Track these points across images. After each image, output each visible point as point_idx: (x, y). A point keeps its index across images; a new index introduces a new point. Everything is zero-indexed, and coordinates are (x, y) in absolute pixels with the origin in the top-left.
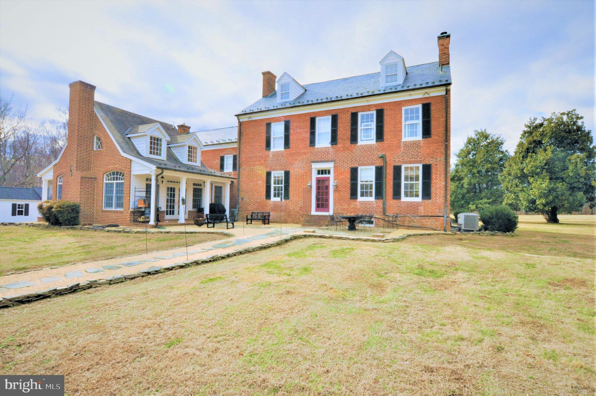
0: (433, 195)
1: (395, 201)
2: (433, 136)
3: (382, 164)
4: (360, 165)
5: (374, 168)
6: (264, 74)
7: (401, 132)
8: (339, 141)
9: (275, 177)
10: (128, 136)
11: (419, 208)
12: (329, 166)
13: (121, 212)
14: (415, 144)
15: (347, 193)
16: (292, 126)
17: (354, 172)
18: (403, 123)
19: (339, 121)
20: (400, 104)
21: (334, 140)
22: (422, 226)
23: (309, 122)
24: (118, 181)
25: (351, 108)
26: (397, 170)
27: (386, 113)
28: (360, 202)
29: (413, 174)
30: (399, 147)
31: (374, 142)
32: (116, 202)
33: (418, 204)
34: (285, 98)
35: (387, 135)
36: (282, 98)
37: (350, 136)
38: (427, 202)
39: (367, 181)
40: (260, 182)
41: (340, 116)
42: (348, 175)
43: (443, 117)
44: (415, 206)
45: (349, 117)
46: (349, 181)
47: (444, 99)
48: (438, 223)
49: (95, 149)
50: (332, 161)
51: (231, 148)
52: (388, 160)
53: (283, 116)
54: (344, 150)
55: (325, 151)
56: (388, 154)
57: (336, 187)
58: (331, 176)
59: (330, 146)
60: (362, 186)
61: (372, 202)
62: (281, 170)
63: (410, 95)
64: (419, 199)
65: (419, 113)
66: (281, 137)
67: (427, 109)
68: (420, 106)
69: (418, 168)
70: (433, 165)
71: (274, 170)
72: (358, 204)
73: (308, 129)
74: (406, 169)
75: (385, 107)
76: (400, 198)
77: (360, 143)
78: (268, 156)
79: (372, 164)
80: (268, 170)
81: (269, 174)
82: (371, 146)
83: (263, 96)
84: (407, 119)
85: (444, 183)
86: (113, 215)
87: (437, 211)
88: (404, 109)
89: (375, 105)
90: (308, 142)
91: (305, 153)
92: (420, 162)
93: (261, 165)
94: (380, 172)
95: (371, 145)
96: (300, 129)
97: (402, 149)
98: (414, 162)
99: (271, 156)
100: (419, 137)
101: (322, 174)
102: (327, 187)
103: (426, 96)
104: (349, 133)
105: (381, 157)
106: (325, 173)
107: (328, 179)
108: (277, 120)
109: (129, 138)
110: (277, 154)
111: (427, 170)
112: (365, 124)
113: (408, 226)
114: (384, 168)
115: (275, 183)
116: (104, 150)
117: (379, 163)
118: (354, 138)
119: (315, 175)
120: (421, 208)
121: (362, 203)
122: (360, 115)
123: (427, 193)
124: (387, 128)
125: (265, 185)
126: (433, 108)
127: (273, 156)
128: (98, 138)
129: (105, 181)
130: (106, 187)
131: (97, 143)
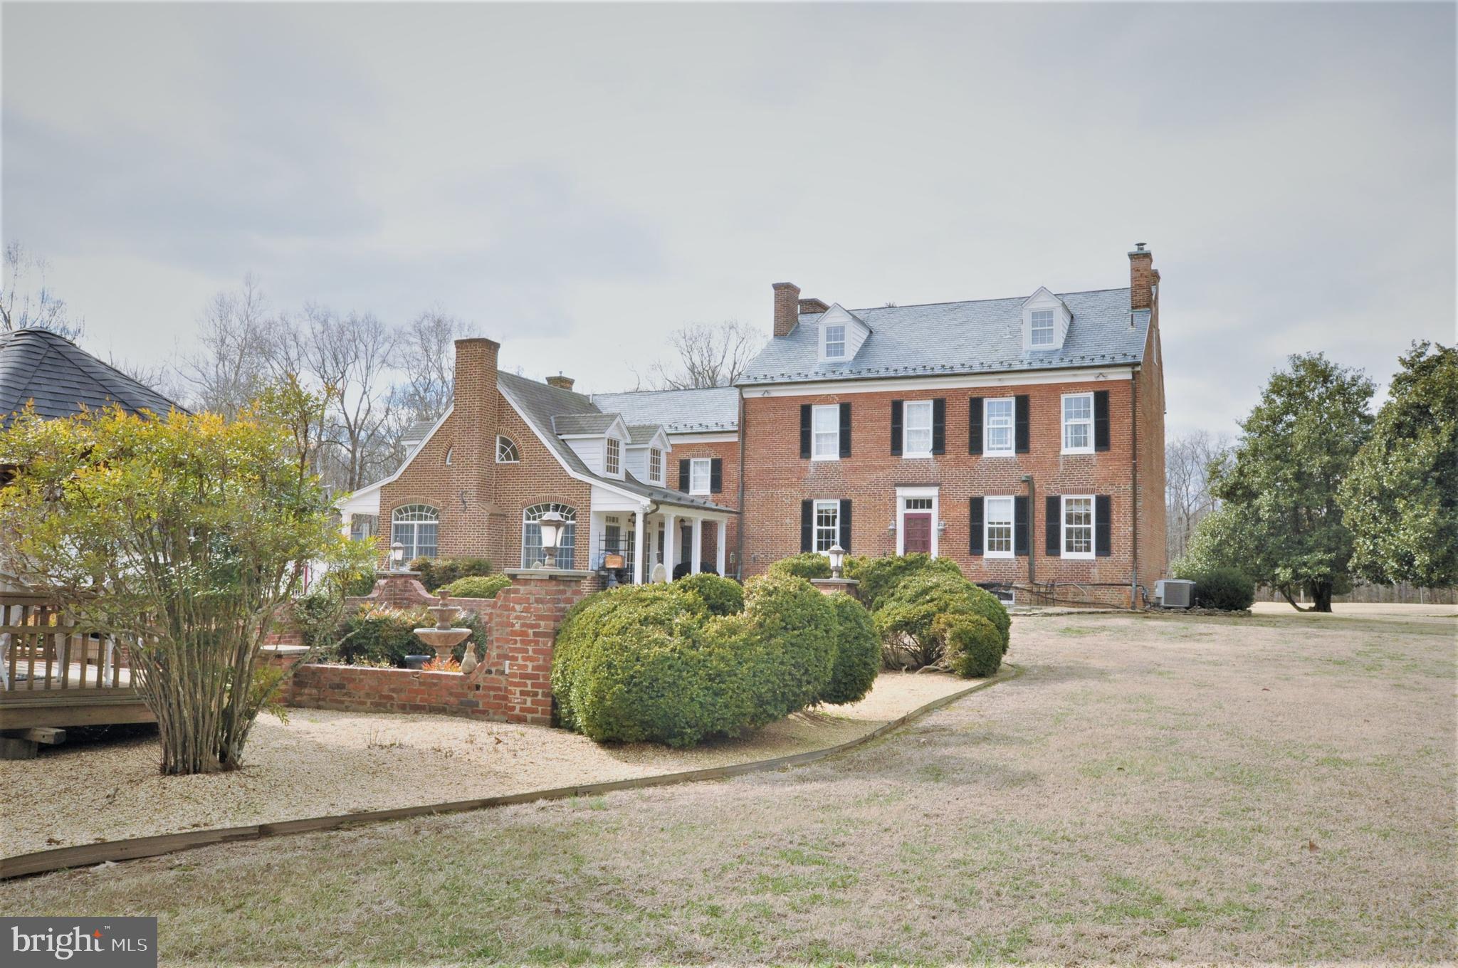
0: (1114, 548)
1: (1050, 559)
2: (1112, 448)
3: (1026, 493)
4: (987, 493)
5: (1012, 498)
7: (1060, 437)
8: (948, 448)
9: (820, 511)
10: (561, 437)
11: (1092, 570)
12: (931, 493)
14: (1083, 459)
15: (964, 545)
16: (857, 414)
17: (976, 507)
18: (1063, 424)
19: (949, 412)
20: (1057, 389)
21: (939, 446)
22: (1097, 601)
23: (889, 410)
25: (969, 389)
26: (1053, 504)
27: (1034, 404)
28: (987, 559)
29: (1081, 510)
30: (1056, 464)
31: (1011, 453)
33: (1087, 565)
34: (836, 354)
35: (1035, 443)
36: (828, 354)
37: (968, 441)
38: (1103, 559)
39: (1001, 523)
40: (788, 521)
41: (949, 402)
42: (966, 511)
43: (1128, 417)
44: (1085, 566)
45: (965, 405)
46: (967, 521)
47: (1130, 386)
48: (1123, 597)
49: (498, 461)
50: (934, 484)
51: (706, 444)
52: (1037, 486)
53: (837, 395)
54: (957, 466)
55: (920, 465)
56: (1037, 476)
57: (944, 534)
58: (934, 512)
59: (930, 456)
60: (991, 532)
61: (1009, 560)
62: (834, 497)
63: (1075, 375)
64: (1091, 555)
65: (1089, 407)
66: (833, 435)
67: (1102, 400)
68: (1091, 395)
69: (1087, 502)
70: (1113, 497)
71: (819, 497)
72: (984, 564)
73: (888, 423)
74: (1069, 502)
75: (1031, 393)
76: (1059, 554)
77: (987, 454)
78: (806, 470)
79: (1009, 493)
80: (806, 496)
81: (807, 506)
82: (1006, 461)
83: (775, 335)
84: (1069, 416)
85: (1131, 529)
87: (1121, 576)
88: (1063, 397)
89: (1012, 387)
90: (888, 448)
91: (883, 468)
92: (1092, 492)
93: (792, 486)
94: (1023, 507)
95: (1006, 458)
96: (871, 421)
97: (1062, 467)
98: (1082, 492)
99: (812, 470)
100: (1090, 449)
101: (916, 507)
102: (927, 533)
103: (1101, 379)
104: (966, 436)
105: (1024, 481)
106: (922, 507)
107: (927, 518)
108: (826, 400)
109: (564, 440)
110: (824, 467)
111: (1104, 505)
112: (996, 418)
113: (1073, 602)
114: (1031, 500)
115: (820, 523)
116: (523, 463)
117: (1022, 491)
118: (976, 445)
119: (901, 510)
120: (1095, 571)
121: (992, 561)
122: (986, 401)
123: (1104, 547)
124: (1035, 430)
125: (799, 527)
126: (1112, 399)
127: (816, 469)
128: (504, 441)
129: (525, 522)
130: (528, 532)
131: (503, 450)
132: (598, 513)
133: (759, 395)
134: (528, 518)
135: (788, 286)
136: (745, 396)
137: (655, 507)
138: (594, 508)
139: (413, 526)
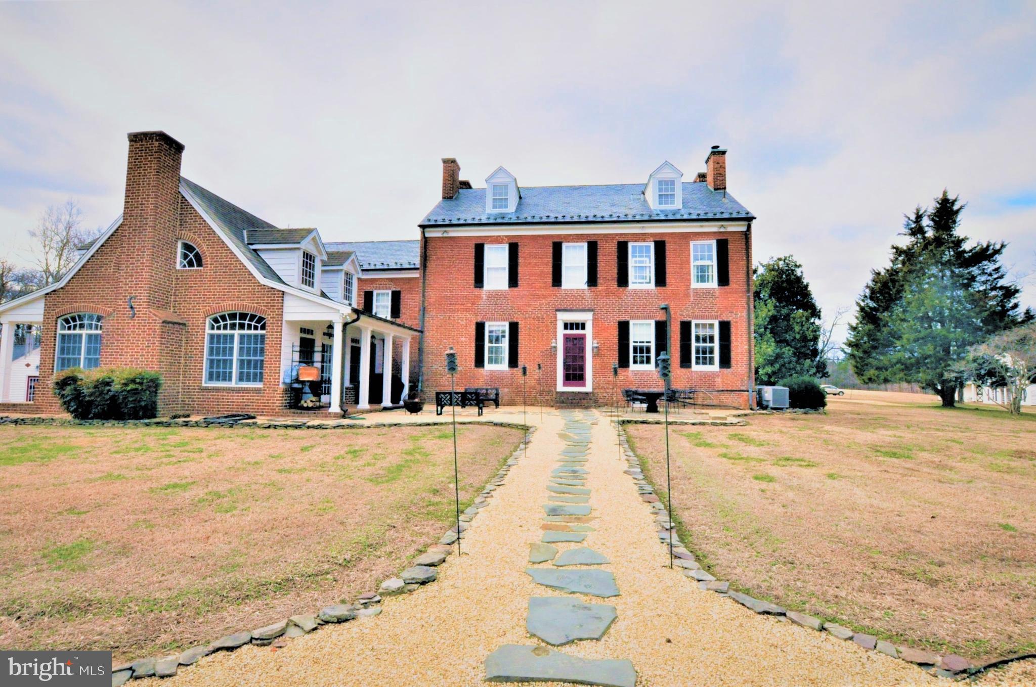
0: (733, 362)
1: (684, 370)
2: (731, 283)
3: (664, 319)
4: (633, 318)
5: (653, 323)
6: (445, 161)
7: (690, 274)
8: (600, 281)
9: (491, 332)
10: (253, 247)
11: (716, 380)
12: (586, 317)
13: (258, 391)
14: (708, 292)
15: (614, 361)
16: (522, 252)
17: (624, 328)
18: (692, 263)
19: (600, 252)
20: (687, 237)
21: (592, 280)
22: (721, 404)
23: (551, 250)
24: (246, 332)
25: (617, 235)
26: (686, 327)
27: (669, 248)
28: (633, 371)
29: (708, 332)
30: (687, 295)
31: (652, 286)
32: (239, 370)
33: (713, 375)
34: (501, 207)
35: (670, 278)
36: (494, 207)
37: (616, 276)
38: (726, 371)
39: (643, 342)
40: (463, 339)
41: (600, 244)
42: (615, 333)
43: (743, 260)
44: (711, 376)
45: (613, 248)
46: (616, 340)
47: (744, 237)
48: (741, 400)
49: (178, 267)
50: (589, 310)
51: (387, 279)
52: (672, 312)
53: (506, 236)
54: (607, 296)
55: (575, 295)
56: (672, 306)
57: (597, 350)
58: (588, 332)
59: (586, 287)
60: (635, 349)
61: (650, 371)
62: (504, 320)
63: (702, 226)
64: (716, 367)
65: (712, 251)
66: (504, 269)
67: (723, 247)
68: (714, 243)
69: (711, 326)
70: (732, 322)
71: (490, 320)
72: (630, 374)
73: (550, 260)
74: (697, 325)
75: (666, 239)
76: (690, 367)
77: (631, 286)
78: (479, 297)
79: (650, 318)
80: (479, 320)
81: (480, 327)
82: (648, 292)
83: (444, 198)
84: (696, 259)
85: (746, 347)
86: (235, 397)
87: (739, 383)
88: (692, 243)
89: (652, 235)
90: (550, 280)
91: (545, 297)
92: (716, 318)
93: (467, 310)
94: (661, 329)
95: (648, 290)
96: (535, 258)
97: (692, 298)
98: (708, 318)
99: (485, 297)
100: (713, 283)
101: (572, 328)
102: (582, 349)
103: (722, 230)
104: (615, 271)
105: (663, 309)
106: (577, 328)
107: (582, 338)
108: (497, 240)
109: (255, 250)
110: (495, 296)
111: (725, 327)
112: (638, 259)
113: (703, 405)
114: (668, 323)
115: (491, 341)
116: (208, 268)
117: (661, 317)
118: (623, 280)
119: (561, 332)
120: (719, 380)
121: (636, 373)
122: (630, 245)
123: (725, 361)
124: (670, 268)
125: (473, 345)
126: (731, 246)
127: (488, 297)
128: (188, 248)
129: (208, 331)
130: (211, 342)
131: (185, 256)
132: (292, 323)
133: (439, 235)
134: (213, 328)
135: (453, 161)
136: (427, 235)
137: (355, 317)
138: (287, 317)
139: (80, 336)
